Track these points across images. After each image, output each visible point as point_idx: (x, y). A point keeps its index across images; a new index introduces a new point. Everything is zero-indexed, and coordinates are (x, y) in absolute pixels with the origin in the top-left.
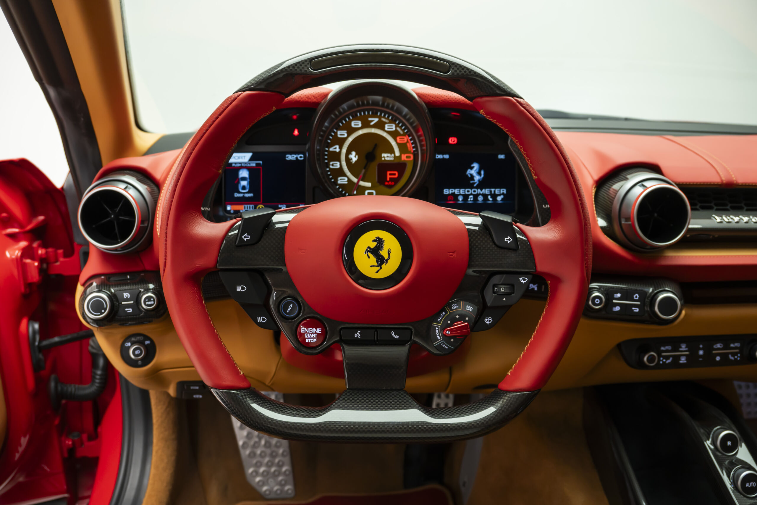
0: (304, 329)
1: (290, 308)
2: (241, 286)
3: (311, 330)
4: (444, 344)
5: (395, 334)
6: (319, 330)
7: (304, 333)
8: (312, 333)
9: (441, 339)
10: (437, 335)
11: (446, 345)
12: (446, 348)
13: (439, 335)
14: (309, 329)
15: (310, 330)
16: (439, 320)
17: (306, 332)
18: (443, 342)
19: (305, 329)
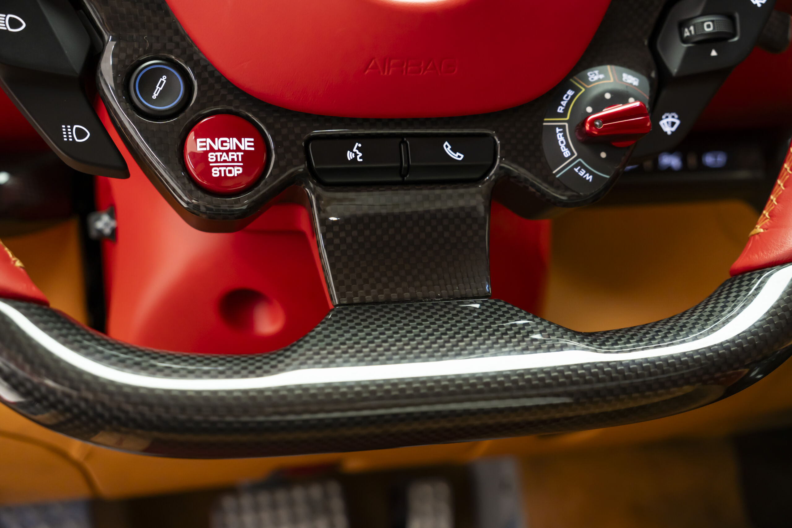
0: (205, 142)
1: (159, 89)
2: (9, 16)
3: (226, 142)
4: (583, 167)
5: (454, 150)
6: (248, 142)
7: (206, 153)
8: (227, 152)
9: (572, 154)
10: (562, 146)
11: (588, 171)
12: (589, 178)
13: (567, 146)
14: (218, 141)
15: (223, 142)
16: (560, 110)
17: (212, 150)
18: (579, 164)
19: (209, 140)
